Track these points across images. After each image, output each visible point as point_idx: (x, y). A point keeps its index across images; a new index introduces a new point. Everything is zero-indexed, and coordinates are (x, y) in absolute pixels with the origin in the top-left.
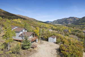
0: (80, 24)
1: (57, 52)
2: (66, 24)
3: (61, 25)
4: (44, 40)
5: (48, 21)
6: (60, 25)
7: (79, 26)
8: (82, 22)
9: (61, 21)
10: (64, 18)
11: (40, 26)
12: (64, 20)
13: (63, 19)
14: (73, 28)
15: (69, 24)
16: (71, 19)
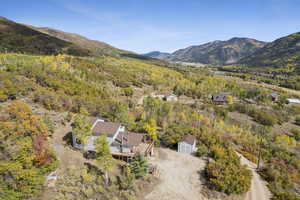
0: (266, 65)
1: (200, 179)
2: (217, 61)
3: (203, 66)
4: (167, 147)
5: (158, 53)
6: (199, 65)
7: (261, 69)
8: (272, 57)
9: (203, 53)
10: (214, 43)
11: (134, 77)
12: (212, 49)
13: (209, 45)
14: (243, 77)
15: (229, 62)
16: (235, 47)
